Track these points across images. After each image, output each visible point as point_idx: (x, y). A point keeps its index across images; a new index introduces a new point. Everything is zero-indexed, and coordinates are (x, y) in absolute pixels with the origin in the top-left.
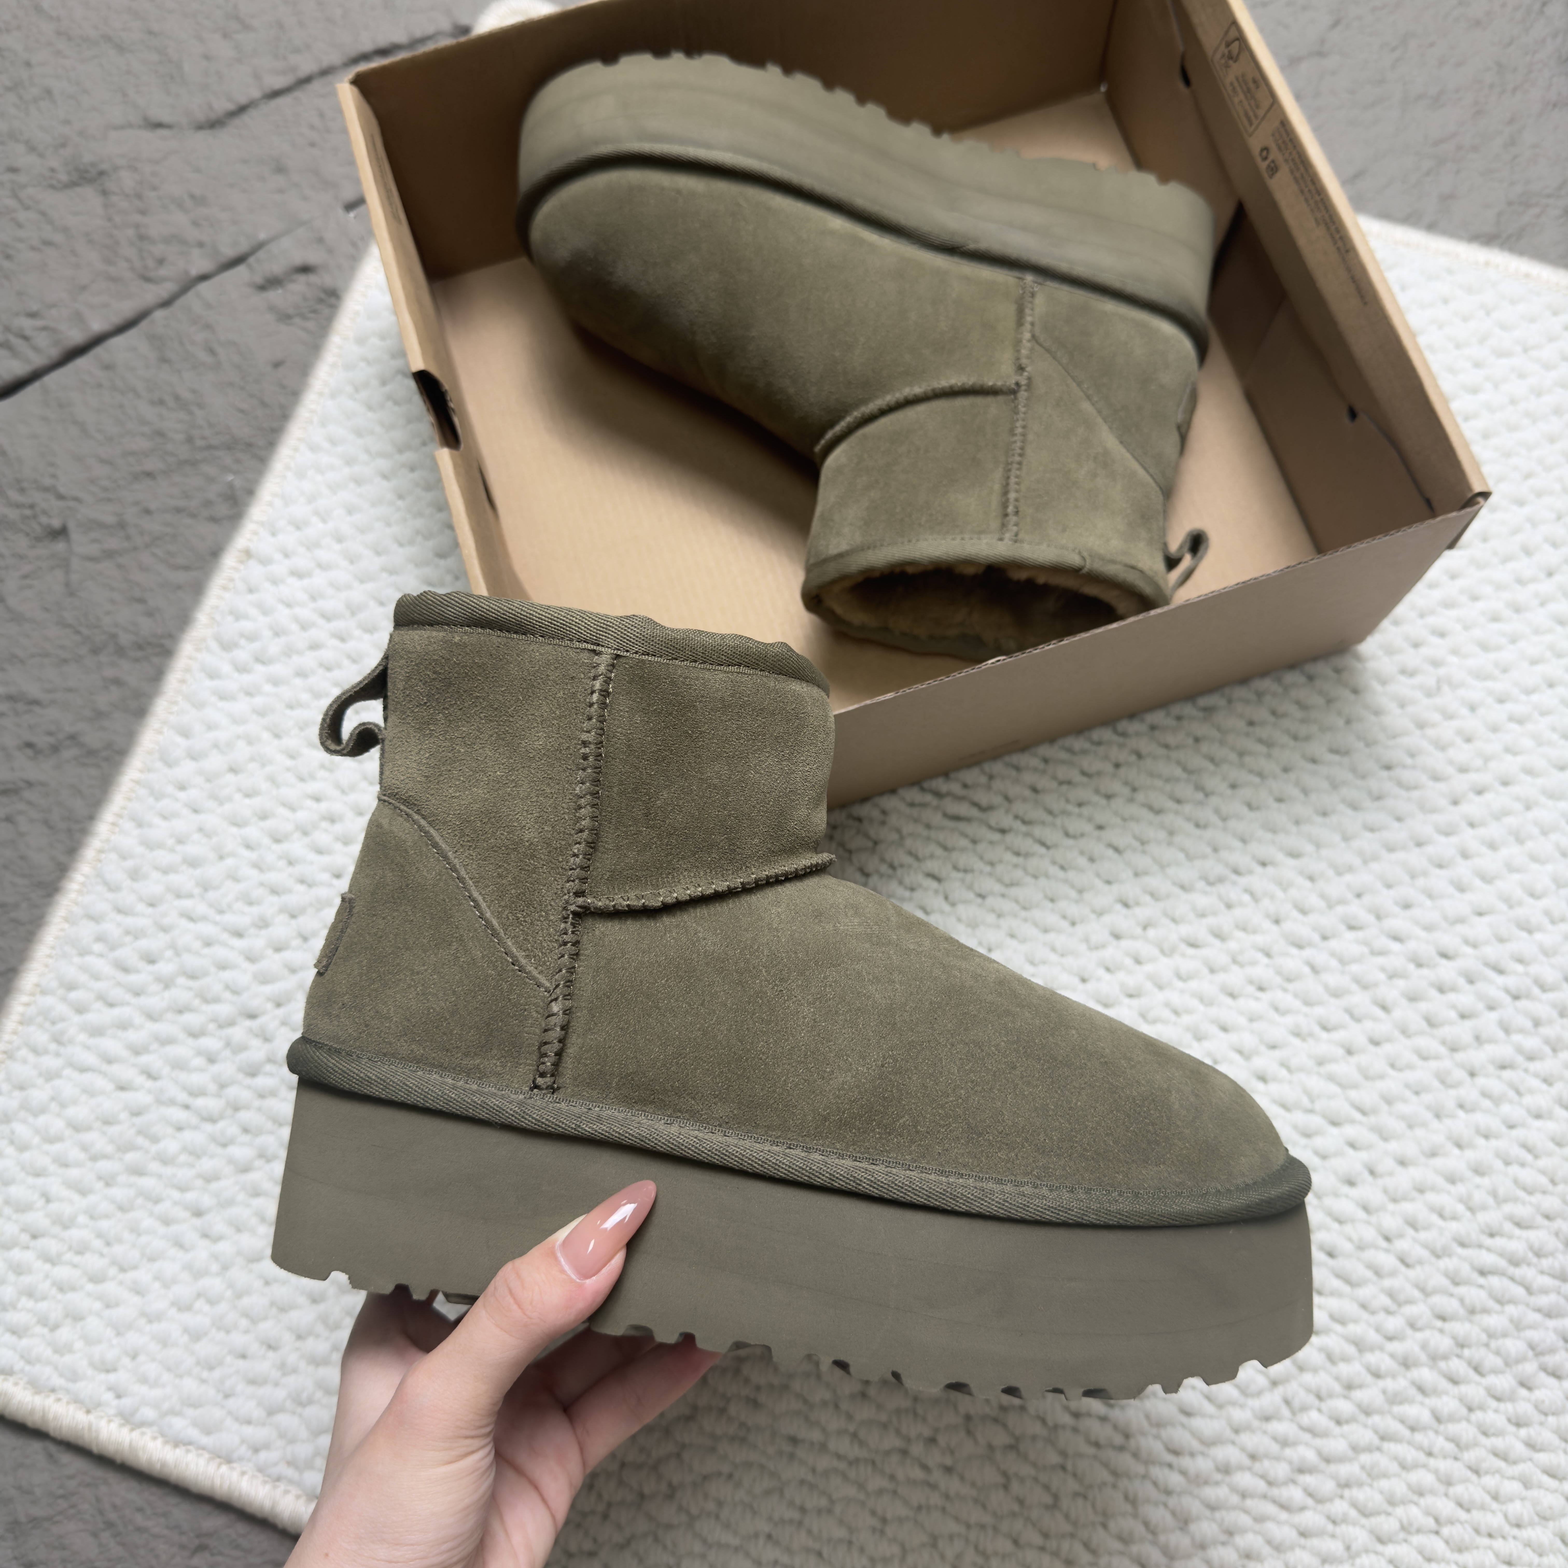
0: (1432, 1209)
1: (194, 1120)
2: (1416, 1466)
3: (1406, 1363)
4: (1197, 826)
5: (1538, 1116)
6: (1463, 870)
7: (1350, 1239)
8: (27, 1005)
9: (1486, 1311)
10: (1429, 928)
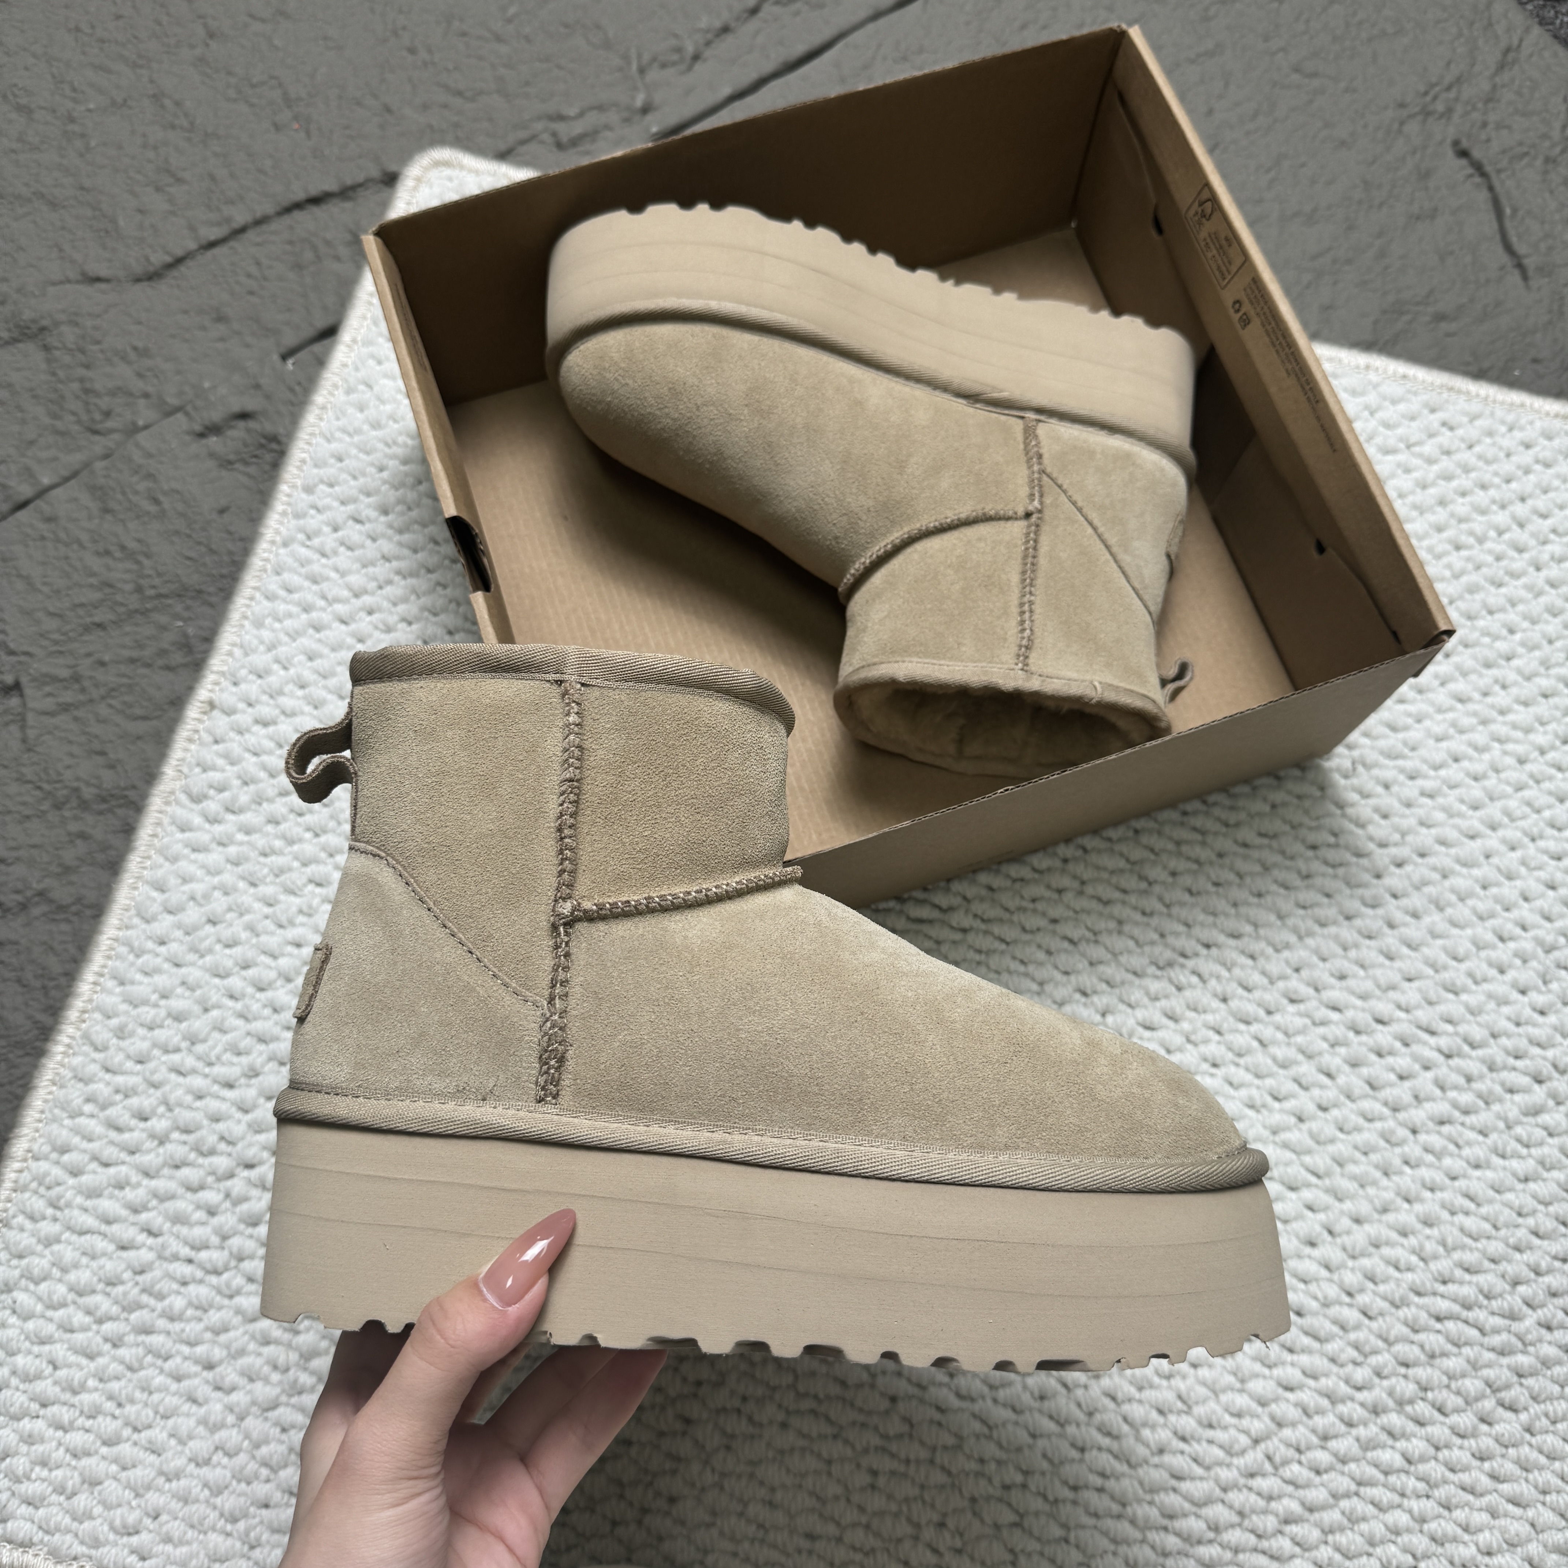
0: (1388, 1262)
1: (199, 1274)
2: (1392, 1507)
3: (1376, 1410)
4: (1144, 913)
5: (1477, 1166)
6: (1390, 940)
7: (1316, 1298)
8: (20, 1171)
9: (1444, 1354)
10: (1364, 997)
